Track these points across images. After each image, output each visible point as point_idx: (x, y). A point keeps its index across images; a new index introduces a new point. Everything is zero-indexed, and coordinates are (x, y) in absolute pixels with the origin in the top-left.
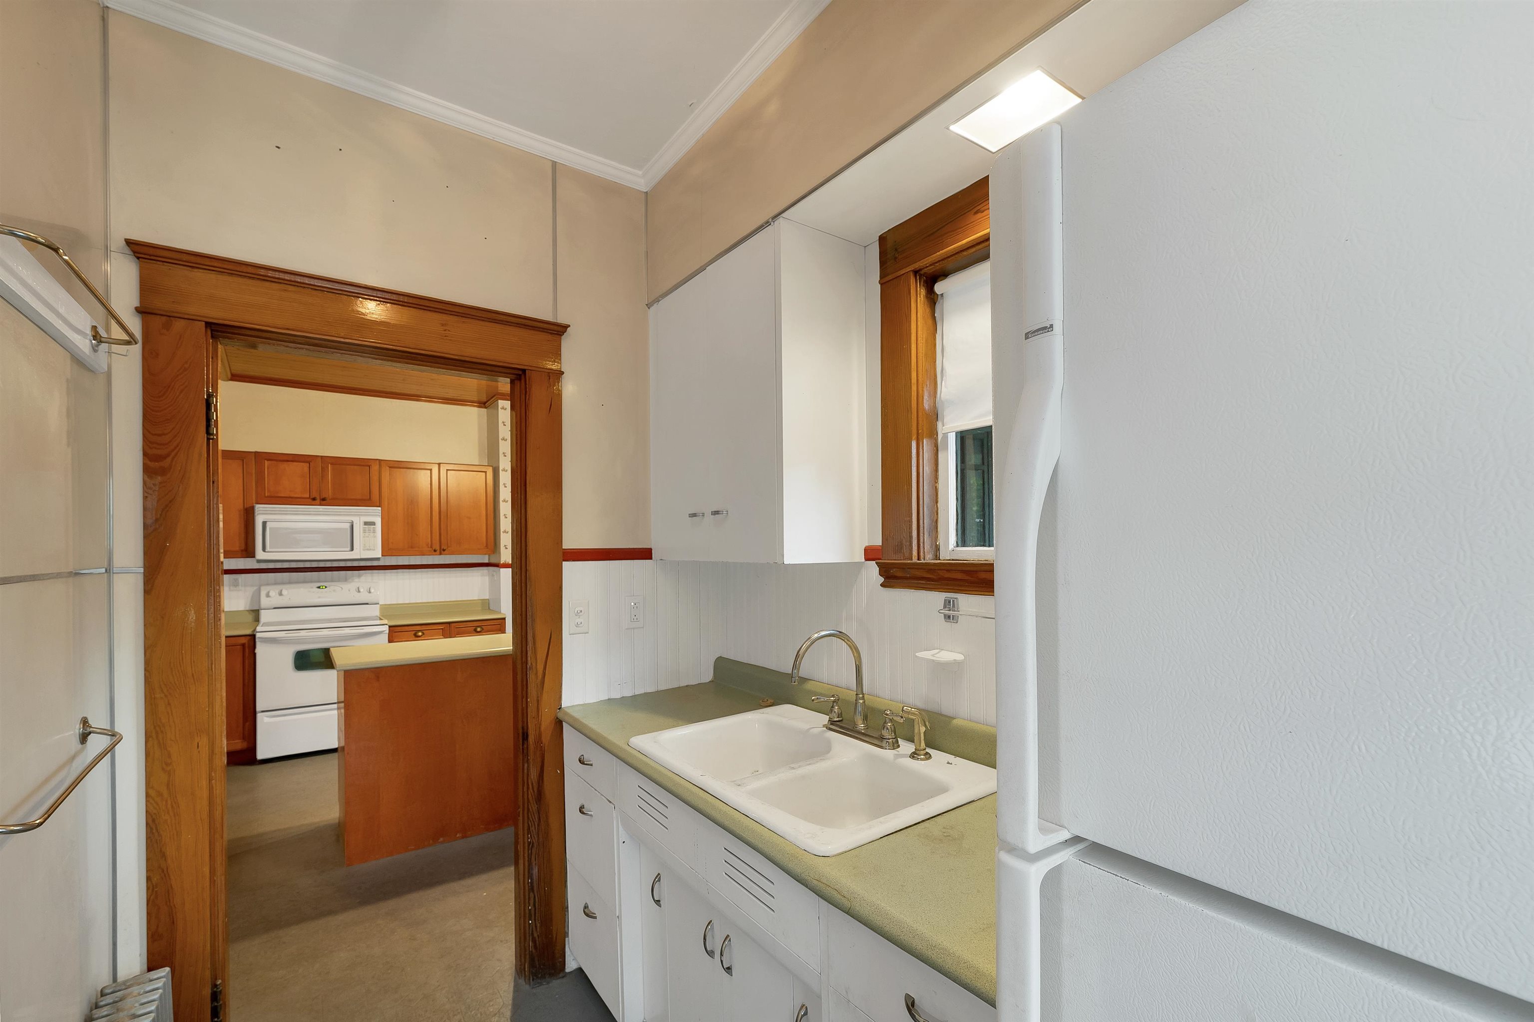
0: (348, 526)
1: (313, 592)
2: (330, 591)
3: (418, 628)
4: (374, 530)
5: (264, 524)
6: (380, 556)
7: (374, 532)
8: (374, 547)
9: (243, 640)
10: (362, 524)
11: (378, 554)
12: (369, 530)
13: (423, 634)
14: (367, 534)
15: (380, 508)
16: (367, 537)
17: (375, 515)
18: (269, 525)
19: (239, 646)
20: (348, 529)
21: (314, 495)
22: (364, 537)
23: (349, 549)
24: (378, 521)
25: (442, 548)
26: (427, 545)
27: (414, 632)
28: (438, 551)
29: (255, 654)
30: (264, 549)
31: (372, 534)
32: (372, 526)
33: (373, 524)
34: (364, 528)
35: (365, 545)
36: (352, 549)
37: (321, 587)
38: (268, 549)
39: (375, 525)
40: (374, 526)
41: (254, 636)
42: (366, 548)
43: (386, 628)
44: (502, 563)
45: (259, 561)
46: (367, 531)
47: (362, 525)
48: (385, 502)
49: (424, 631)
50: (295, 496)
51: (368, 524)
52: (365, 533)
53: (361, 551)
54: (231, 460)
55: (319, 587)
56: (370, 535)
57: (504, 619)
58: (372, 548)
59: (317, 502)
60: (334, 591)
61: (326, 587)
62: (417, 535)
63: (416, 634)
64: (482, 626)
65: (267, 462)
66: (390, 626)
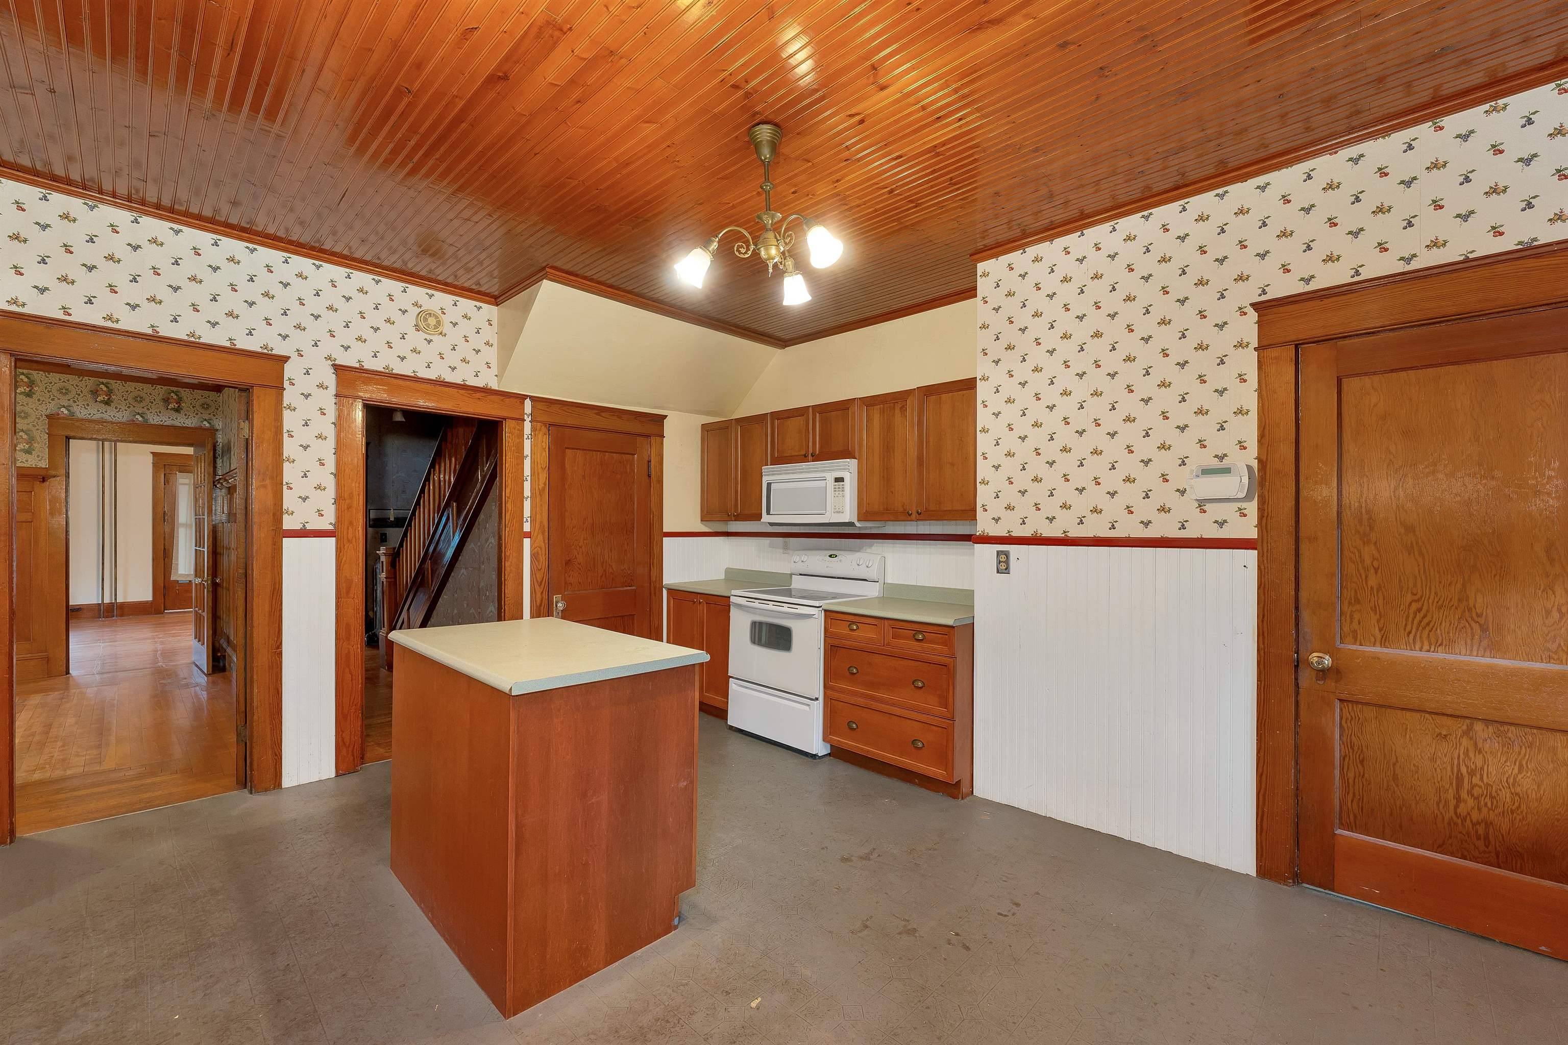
0: (824, 483)
2: (837, 562)
3: (853, 619)
4: (843, 488)
5: (769, 485)
6: (852, 520)
7: (848, 490)
8: (851, 509)
10: (833, 480)
11: (852, 517)
12: (839, 488)
13: (858, 627)
14: (837, 493)
16: (837, 496)
17: (846, 468)
18: (775, 487)
19: (724, 606)
22: (835, 497)
24: (846, 475)
25: (917, 510)
26: (903, 508)
27: (849, 623)
28: (913, 516)
30: (768, 513)
31: (841, 493)
32: (841, 483)
33: (842, 479)
34: (834, 485)
35: (835, 506)
36: (826, 512)
37: (833, 556)
38: (772, 512)
40: (846, 483)
41: (731, 598)
42: (837, 510)
44: (978, 534)
45: (763, 524)
46: (837, 489)
49: (858, 624)
50: (795, 453)
51: (839, 480)
52: (835, 491)
53: (833, 513)
54: (757, 424)
55: (830, 556)
56: (839, 494)
57: (952, 628)
58: (841, 510)
59: (809, 458)
60: (841, 561)
61: (836, 556)
62: (893, 493)
63: (850, 627)
64: (924, 633)
65: (778, 421)
66: (826, 610)
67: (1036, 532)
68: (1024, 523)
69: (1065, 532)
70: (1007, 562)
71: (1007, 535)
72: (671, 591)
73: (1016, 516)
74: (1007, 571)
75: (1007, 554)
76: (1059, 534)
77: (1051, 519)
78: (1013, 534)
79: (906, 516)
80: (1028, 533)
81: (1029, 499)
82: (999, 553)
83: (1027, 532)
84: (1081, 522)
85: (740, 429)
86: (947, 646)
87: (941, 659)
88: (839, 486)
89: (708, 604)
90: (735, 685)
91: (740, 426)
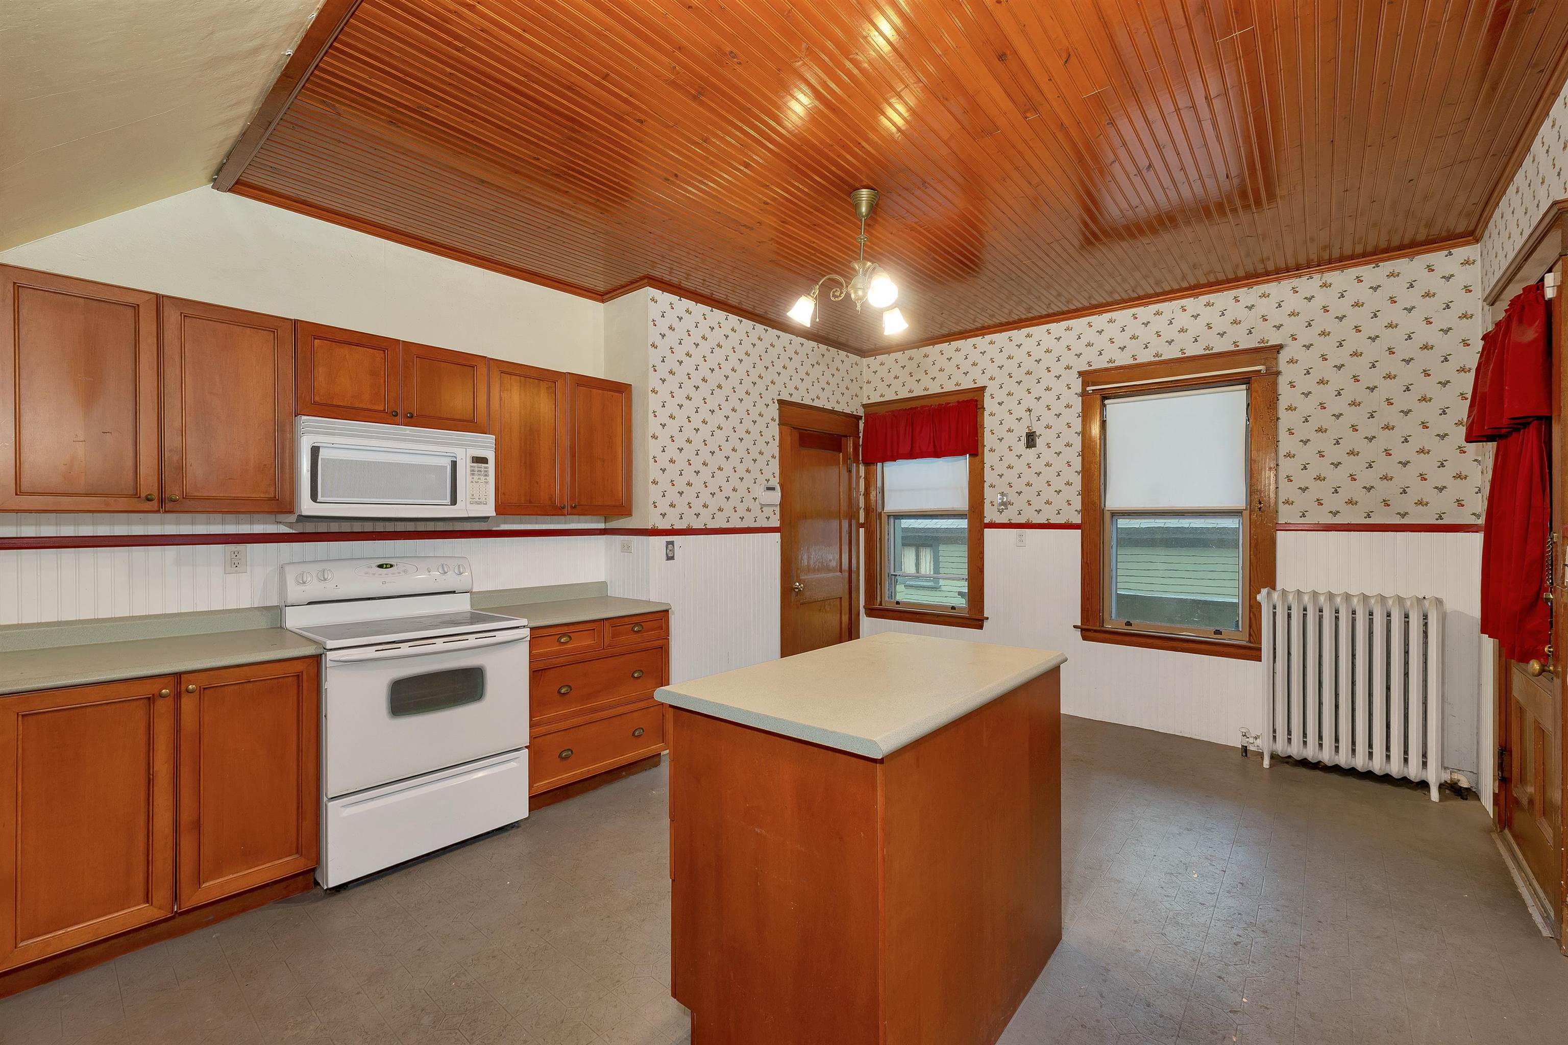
0: (448, 462)
1: (374, 574)
2: (399, 573)
3: (565, 630)
4: (485, 471)
5: (315, 451)
6: (493, 514)
7: (486, 475)
8: (485, 499)
9: (298, 667)
10: (469, 460)
11: (489, 510)
12: (479, 471)
13: (570, 638)
14: (476, 477)
15: (493, 436)
16: (475, 482)
17: (485, 445)
18: (323, 454)
19: (291, 678)
20: (447, 467)
21: (393, 406)
22: (472, 482)
23: (448, 501)
24: (490, 455)
26: (550, 500)
27: (559, 636)
28: (565, 510)
30: (314, 497)
31: (483, 478)
32: (483, 465)
33: (484, 460)
34: (471, 467)
35: (473, 495)
36: (454, 501)
37: (385, 566)
38: (320, 499)
39: (487, 463)
40: (486, 465)
41: (320, 657)
42: (473, 500)
43: (526, 632)
44: (650, 527)
46: (476, 473)
47: (469, 463)
49: (570, 635)
50: (361, 406)
51: (478, 460)
52: (473, 474)
53: (468, 505)
54: (252, 329)
55: (381, 566)
56: (479, 479)
57: (667, 611)
58: (483, 500)
59: (399, 418)
60: (405, 571)
61: (391, 566)
62: (537, 483)
63: (559, 641)
64: (642, 624)
65: (316, 341)
66: (532, 629)
67: (689, 525)
68: (682, 518)
69: (705, 525)
70: (673, 551)
71: (671, 528)
73: (676, 512)
74: (672, 558)
75: (672, 543)
76: (702, 526)
77: (697, 515)
78: (675, 527)
79: (556, 510)
81: (685, 499)
82: (668, 543)
84: (713, 517)
85: (184, 320)
86: (662, 629)
87: (660, 643)
88: (480, 469)
89: (212, 690)
90: (343, 809)
91: (185, 316)
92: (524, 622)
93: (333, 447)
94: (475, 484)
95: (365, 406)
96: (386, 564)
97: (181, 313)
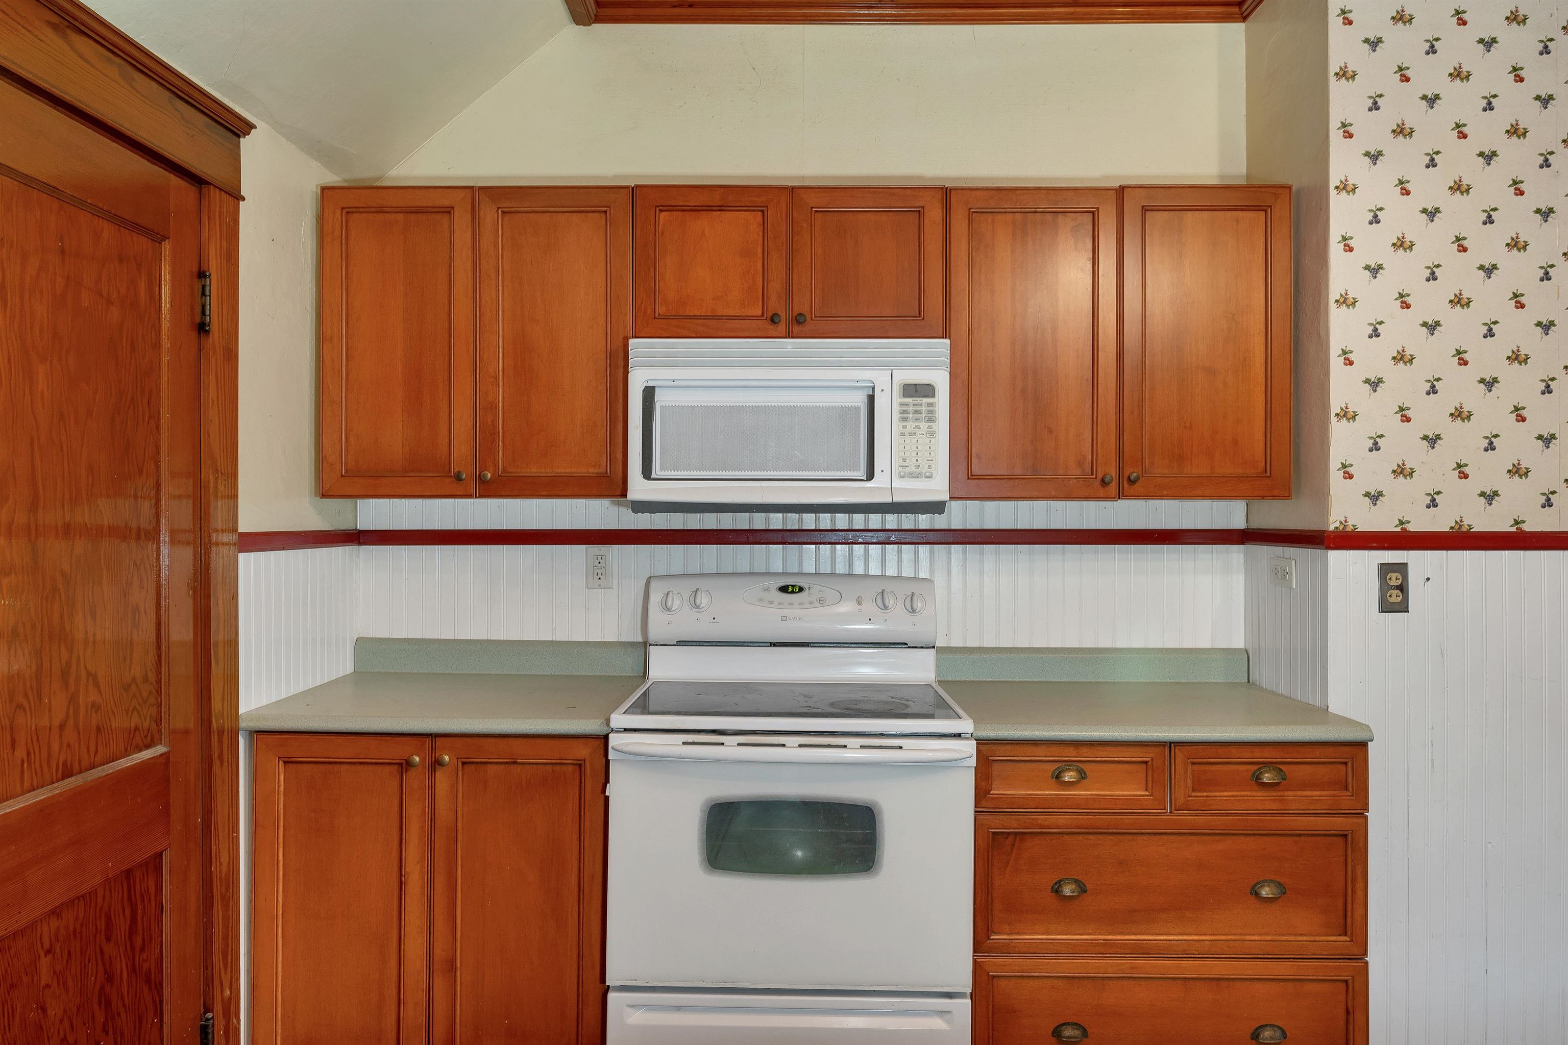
0: (859, 400)
1: (771, 602)
2: (811, 603)
3: (1070, 754)
4: (929, 412)
5: (649, 394)
6: (946, 497)
7: (930, 420)
8: (930, 467)
9: (579, 751)
10: (898, 390)
11: (940, 490)
12: (916, 412)
13: (1083, 775)
14: (910, 425)
15: (947, 341)
16: (910, 434)
17: (932, 362)
18: (660, 399)
19: (570, 768)
20: (859, 408)
21: (775, 305)
22: (903, 434)
23: (862, 473)
24: (941, 379)
25: (1126, 474)
26: (1080, 464)
27: (1056, 766)
28: (1113, 487)
29: (607, 799)
30: (647, 473)
31: (924, 426)
32: (925, 400)
33: (926, 390)
34: (902, 405)
35: (904, 460)
36: (870, 475)
37: (790, 589)
38: (657, 471)
39: (933, 396)
40: (930, 400)
41: (606, 738)
42: (907, 470)
43: (969, 748)
44: (1332, 528)
45: (640, 507)
46: (911, 416)
47: (898, 397)
48: (960, 324)
49: (1085, 767)
50: (728, 310)
51: (914, 390)
52: (905, 419)
53: (894, 478)
54: (580, 215)
55: (784, 589)
56: (917, 427)
57: (1362, 746)
58: (924, 469)
59: (782, 327)
60: (821, 601)
61: (801, 589)
62: (1050, 431)
63: (1058, 777)
64: (1282, 767)
65: (663, 215)
66: (981, 742)
67: (1460, 523)
68: (1433, 504)
69: (1517, 522)
70: (1402, 588)
71: (1398, 529)
72: (258, 735)
73: (1417, 488)
74: (1403, 608)
75: (1402, 568)
76: (1505, 526)
77: (1490, 497)
78: (1411, 528)
79: (1092, 487)
80: (1443, 526)
81: (1447, 455)
82: (1385, 569)
83: (1440, 522)
84: (1548, 503)
85: (502, 220)
86: (1347, 789)
87: (1339, 823)
88: (918, 408)
89: (473, 766)
90: (630, 1010)
91: (503, 212)
92: (965, 725)
93: (674, 385)
94: (908, 439)
95: (732, 312)
96: (793, 586)
97: (498, 208)
